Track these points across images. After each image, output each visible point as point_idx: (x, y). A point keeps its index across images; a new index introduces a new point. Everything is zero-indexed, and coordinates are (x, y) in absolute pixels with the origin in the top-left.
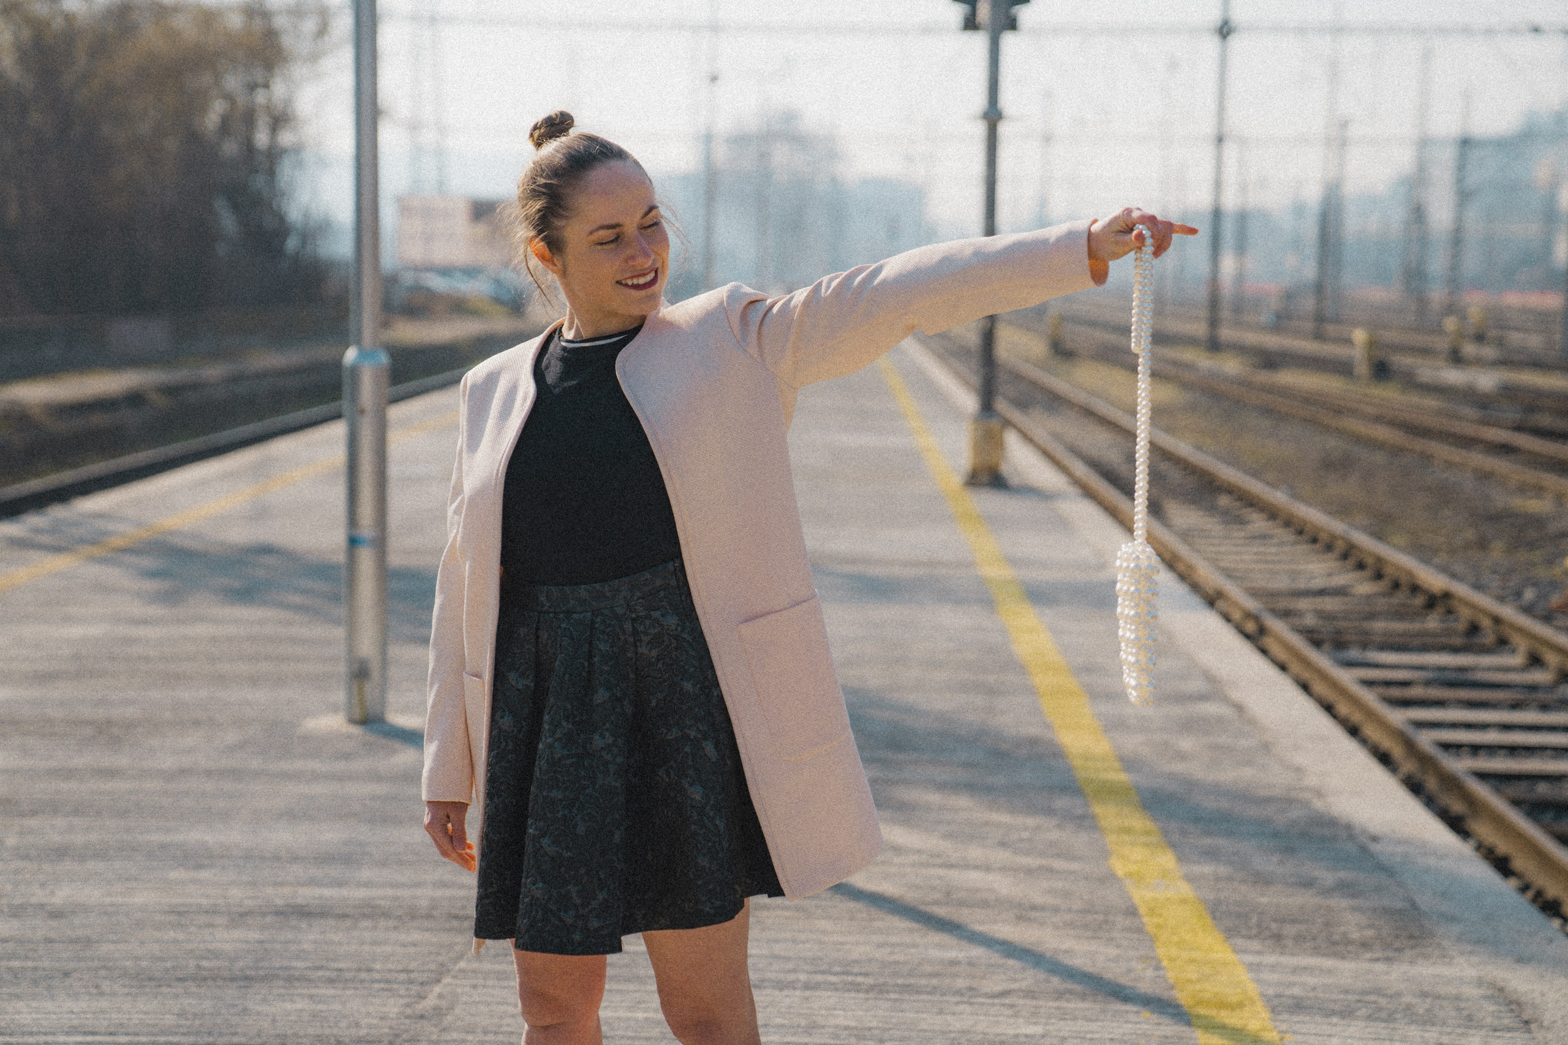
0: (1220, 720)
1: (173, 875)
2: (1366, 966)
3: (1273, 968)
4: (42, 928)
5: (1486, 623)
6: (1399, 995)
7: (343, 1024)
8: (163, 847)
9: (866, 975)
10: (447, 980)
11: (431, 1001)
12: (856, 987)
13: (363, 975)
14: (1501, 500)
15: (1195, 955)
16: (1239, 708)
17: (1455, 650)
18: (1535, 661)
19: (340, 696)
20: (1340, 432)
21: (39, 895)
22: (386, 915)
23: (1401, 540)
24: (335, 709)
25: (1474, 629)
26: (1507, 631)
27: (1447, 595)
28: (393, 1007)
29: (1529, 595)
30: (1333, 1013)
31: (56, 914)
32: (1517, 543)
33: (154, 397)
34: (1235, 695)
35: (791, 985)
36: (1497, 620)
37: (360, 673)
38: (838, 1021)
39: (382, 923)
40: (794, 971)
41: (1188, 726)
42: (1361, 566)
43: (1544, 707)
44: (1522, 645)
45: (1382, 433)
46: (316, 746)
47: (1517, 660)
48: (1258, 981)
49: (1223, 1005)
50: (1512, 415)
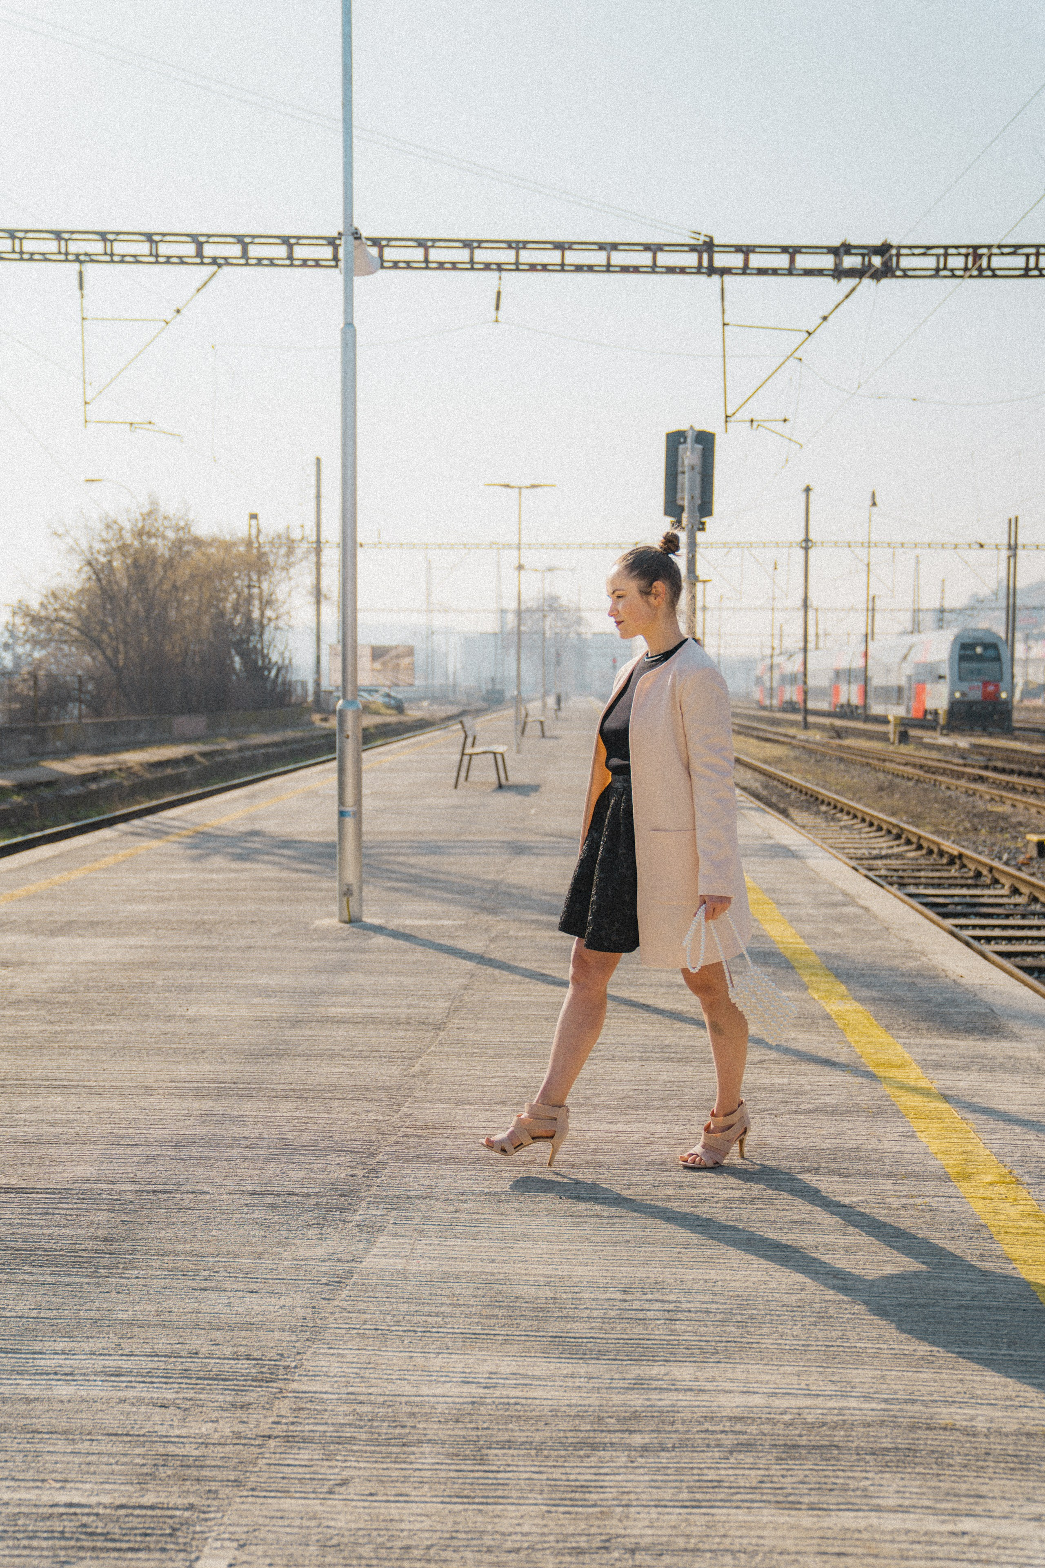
0: (856, 916)
1: (256, 1001)
2: (973, 1043)
3: (917, 1045)
4: (184, 1028)
5: (985, 872)
6: (994, 1058)
7: (368, 1079)
8: (246, 986)
9: (676, 1053)
10: (424, 1057)
11: (417, 1068)
12: (671, 1060)
13: (375, 1054)
14: (981, 806)
15: (870, 1039)
16: (866, 909)
17: (968, 886)
18: (1015, 891)
19: (335, 908)
20: (886, 772)
21: (180, 1011)
22: (382, 1022)
23: (929, 828)
24: (331, 915)
25: (978, 875)
26: (997, 876)
27: (961, 856)
28: (395, 1070)
29: (1005, 857)
30: (958, 1068)
31: (191, 1021)
32: (992, 830)
33: (197, 757)
34: (862, 902)
35: (632, 1059)
36: (991, 869)
37: (347, 893)
38: (665, 1077)
39: (381, 1026)
40: (632, 1051)
41: (838, 919)
42: (908, 842)
43: (1024, 916)
44: (1007, 882)
45: (909, 770)
46: (324, 934)
47: (1006, 891)
48: (910, 1052)
49: (891, 1066)
50: (981, 760)
